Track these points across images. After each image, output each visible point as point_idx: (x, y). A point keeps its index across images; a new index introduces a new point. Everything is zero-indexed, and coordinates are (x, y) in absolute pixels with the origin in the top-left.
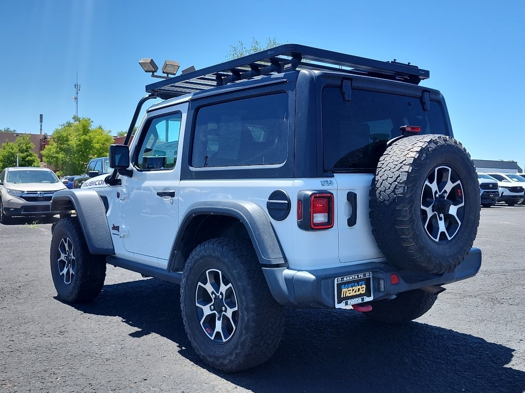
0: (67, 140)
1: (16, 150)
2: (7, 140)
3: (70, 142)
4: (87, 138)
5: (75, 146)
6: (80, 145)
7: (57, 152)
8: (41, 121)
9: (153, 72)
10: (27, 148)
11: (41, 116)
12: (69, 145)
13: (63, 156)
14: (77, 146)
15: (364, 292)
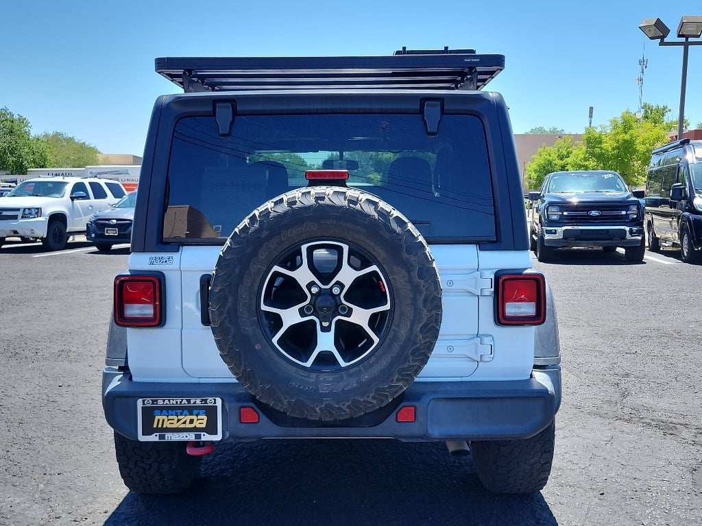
0: (601, 142)
1: (554, 156)
2: (544, 144)
3: (604, 145)
4: (627, 137)
5: (610, 149)
6: (618, 148)
7: (586, 159)
8: (591, 116)
9: (662, 38)
10: (568, 154)
11: (591, 108)
12: (601, 148)
13: (595, 163)
14: (613, 149)
15: (204, 426)
